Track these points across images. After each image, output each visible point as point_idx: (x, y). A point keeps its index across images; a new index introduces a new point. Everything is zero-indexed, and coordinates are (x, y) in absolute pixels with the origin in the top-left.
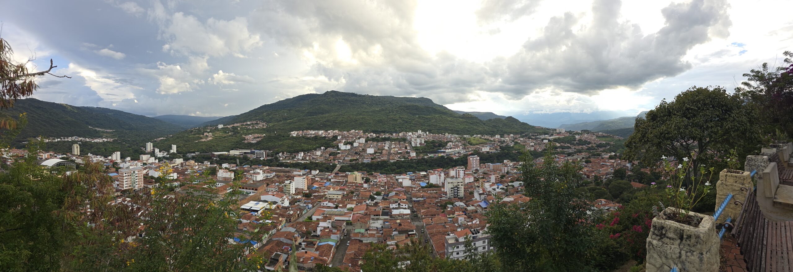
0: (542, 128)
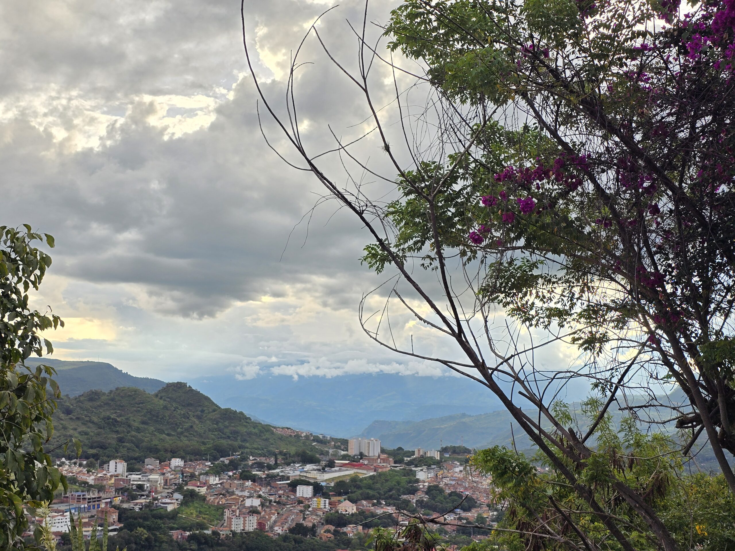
0: (298, 436)
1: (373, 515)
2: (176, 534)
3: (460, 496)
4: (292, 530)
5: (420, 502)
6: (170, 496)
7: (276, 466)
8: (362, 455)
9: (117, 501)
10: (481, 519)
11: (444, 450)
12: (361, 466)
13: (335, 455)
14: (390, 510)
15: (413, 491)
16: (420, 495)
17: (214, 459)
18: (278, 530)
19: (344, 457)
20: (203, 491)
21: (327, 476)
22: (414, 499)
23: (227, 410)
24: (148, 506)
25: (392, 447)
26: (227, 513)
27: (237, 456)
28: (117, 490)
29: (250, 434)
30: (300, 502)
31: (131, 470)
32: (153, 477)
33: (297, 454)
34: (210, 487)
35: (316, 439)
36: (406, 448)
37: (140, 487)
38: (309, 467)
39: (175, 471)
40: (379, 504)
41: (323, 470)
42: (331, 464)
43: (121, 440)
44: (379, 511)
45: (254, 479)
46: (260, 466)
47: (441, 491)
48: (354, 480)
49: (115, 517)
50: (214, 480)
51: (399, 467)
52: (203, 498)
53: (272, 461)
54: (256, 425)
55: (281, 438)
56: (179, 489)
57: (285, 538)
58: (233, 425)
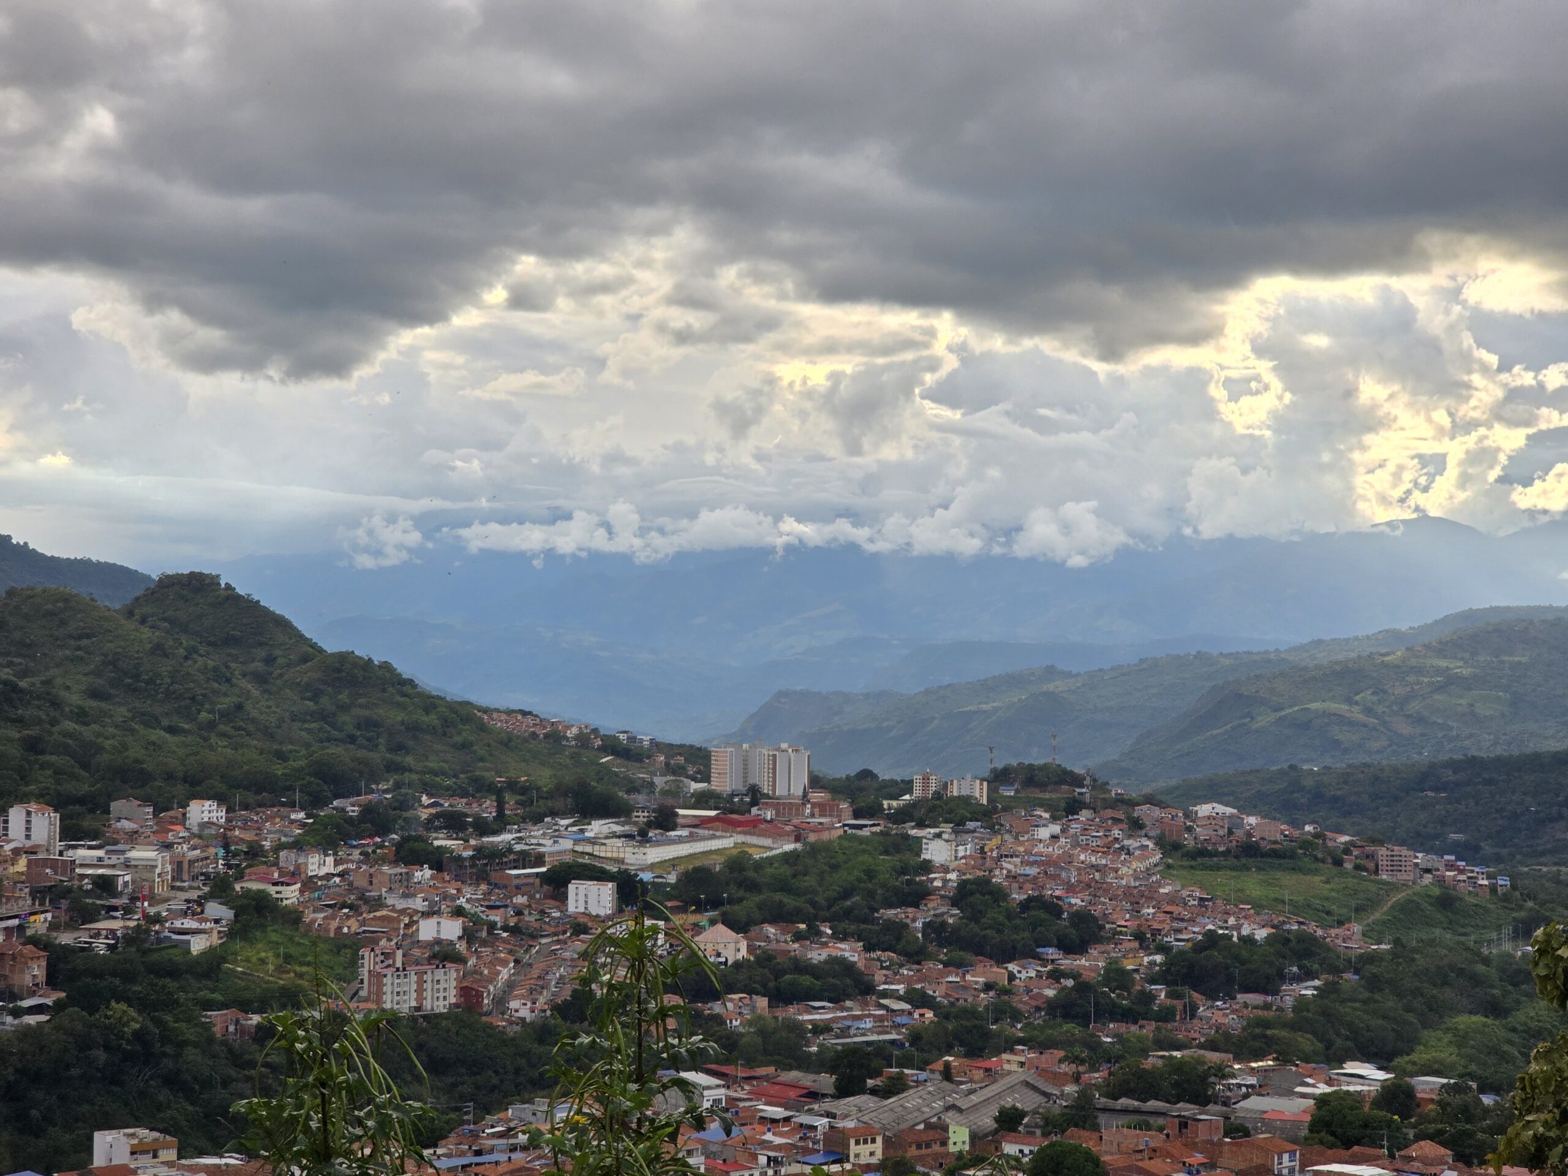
1: (800, 967)
2: (221, 1021)
3: (1053, 908)
4: (562, 1010)
5: (936, 929)
6: (195, 908)
7: (501, 824)
8: (755, 795)
9: (40, 923)
10: (1117, 977)
11: (999, 777)
12: (754, 826)
13: (674, 792)
14: (850, 951)
15: (916, 896)
16: (934, 908)
17: (314, 802)
18: (521, 1009)
19: (702, 800)
20: (291, 895)
21: (655, 854)
22: (917, 920)
23: (344, 658)
24: (134, 938)
25: (843, 769)
26: (368, 961)
27: (382, 792)
28: (38, 894)
29: (414, 729)
30: (579, 929)
31: (71, 833)
32: (141, 854)
33: (562, 790)
34: (309, 884)
35: (611, 746)
36: (885, 774)
37: (105, 885)
38: (597, 827)
39: (202, 835)
40: (813, 934)
41: (642, 837)
42: (665, 820)
43: (33, 746)
44: (817, 955)
45: (438, 861)
46: (454, 823)
47: (998, 895)
48: (737, 864)
49: (37, 970)
50: (319, 864)
51: (870, 829)
52: (293, 917)
53: (487, 809)
54: (430, 702)
55: (508, 742)
56: (220, 888)
57: (542, 1032)
58: (362, 701)
